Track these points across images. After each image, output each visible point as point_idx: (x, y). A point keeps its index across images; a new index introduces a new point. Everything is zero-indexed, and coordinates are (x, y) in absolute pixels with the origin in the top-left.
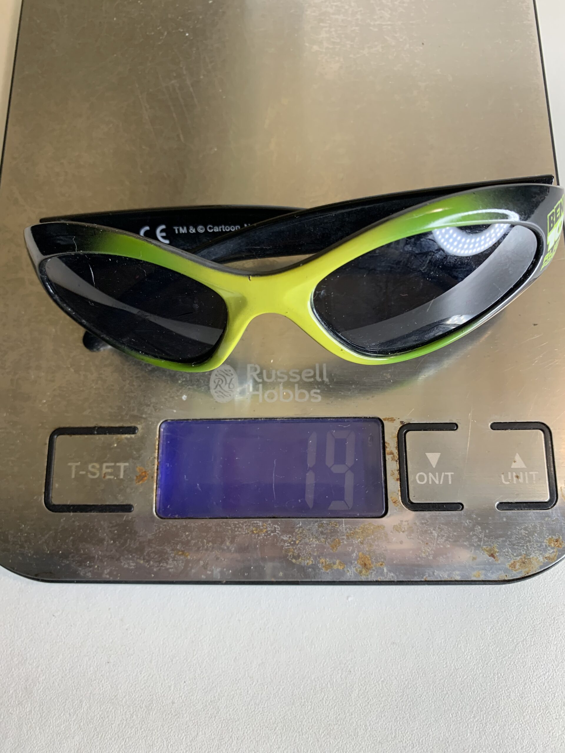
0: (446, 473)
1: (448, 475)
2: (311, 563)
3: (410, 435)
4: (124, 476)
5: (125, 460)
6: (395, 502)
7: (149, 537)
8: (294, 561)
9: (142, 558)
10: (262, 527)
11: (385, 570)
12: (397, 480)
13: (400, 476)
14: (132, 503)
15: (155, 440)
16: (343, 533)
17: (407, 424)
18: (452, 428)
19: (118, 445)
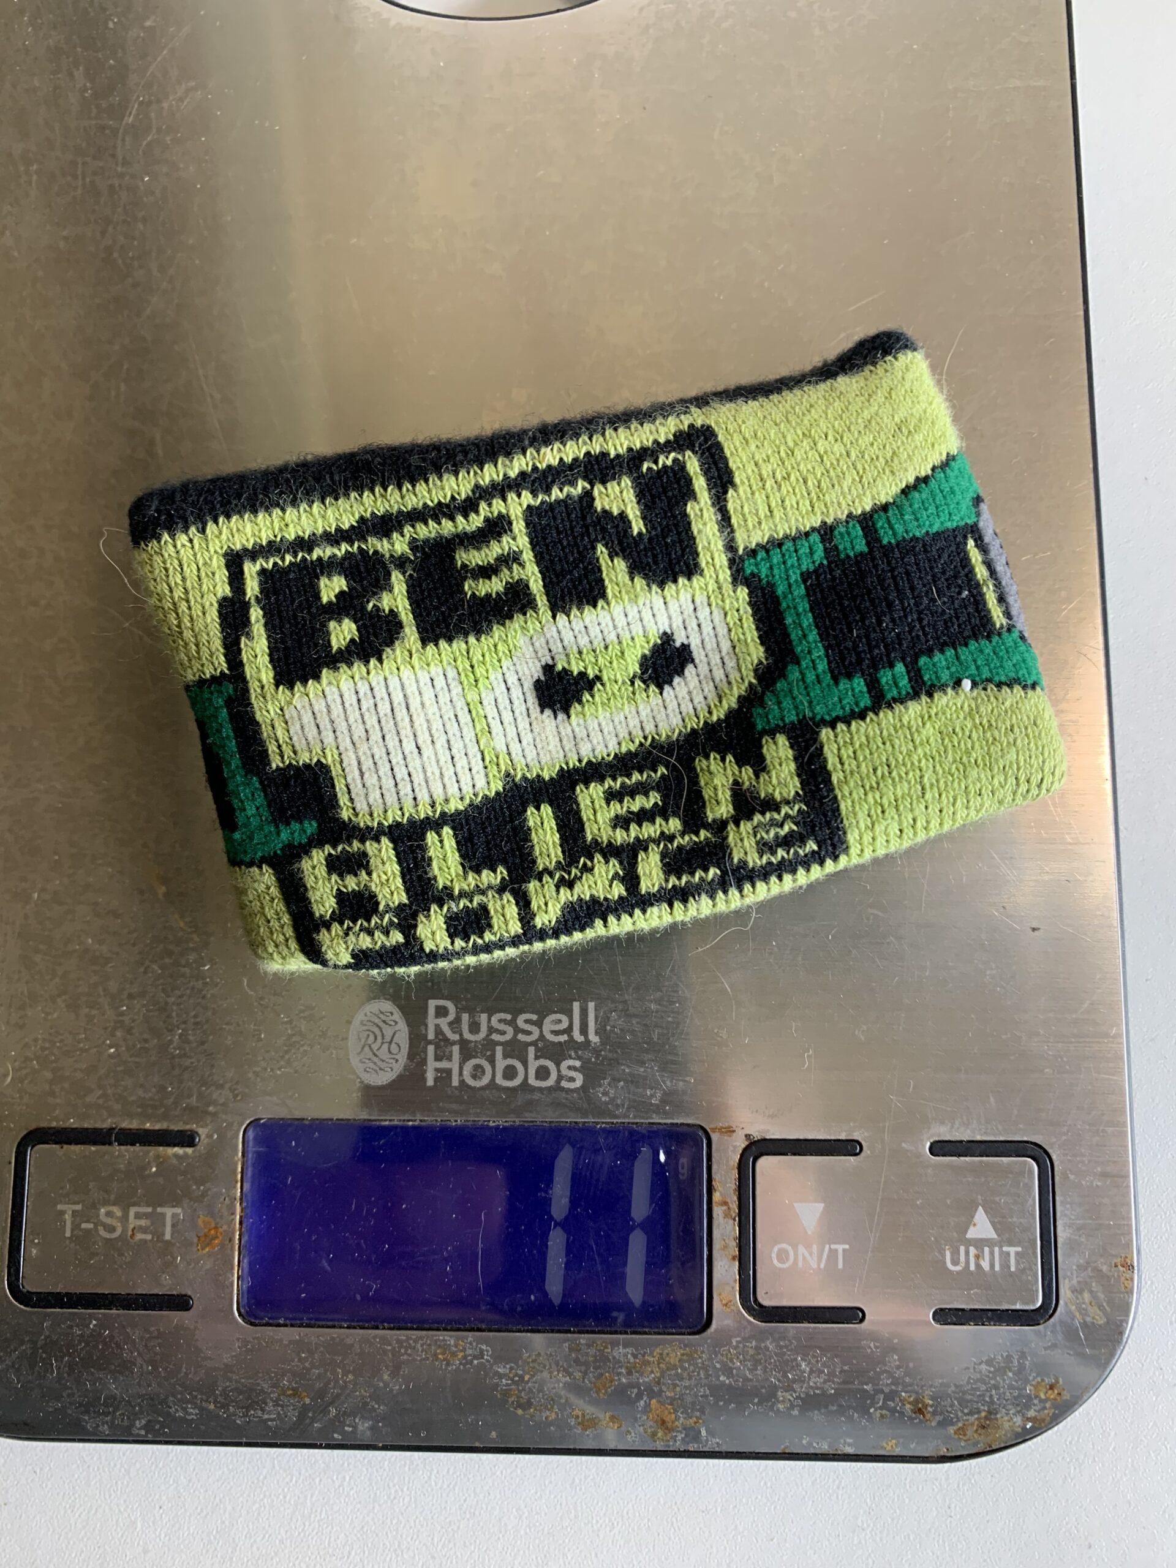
0: (833, 1247)
1: (836, 1250)
2: (553, 1416)
3: (766, 1165)
4: (172, 1234)
5: (175, 1202)
7: (225, 1361)
8: (520, 1412)
9: (211, 1399)
10: (456, 1346)
11: (704, 1433)
12: (734, 1258)
13: (740, 1251)
14: (189, 1293)
15: (236, 1161)
16: (619, 1362)
17: (758, 1141)
18: (851, 1150)
19: (158, 1168)
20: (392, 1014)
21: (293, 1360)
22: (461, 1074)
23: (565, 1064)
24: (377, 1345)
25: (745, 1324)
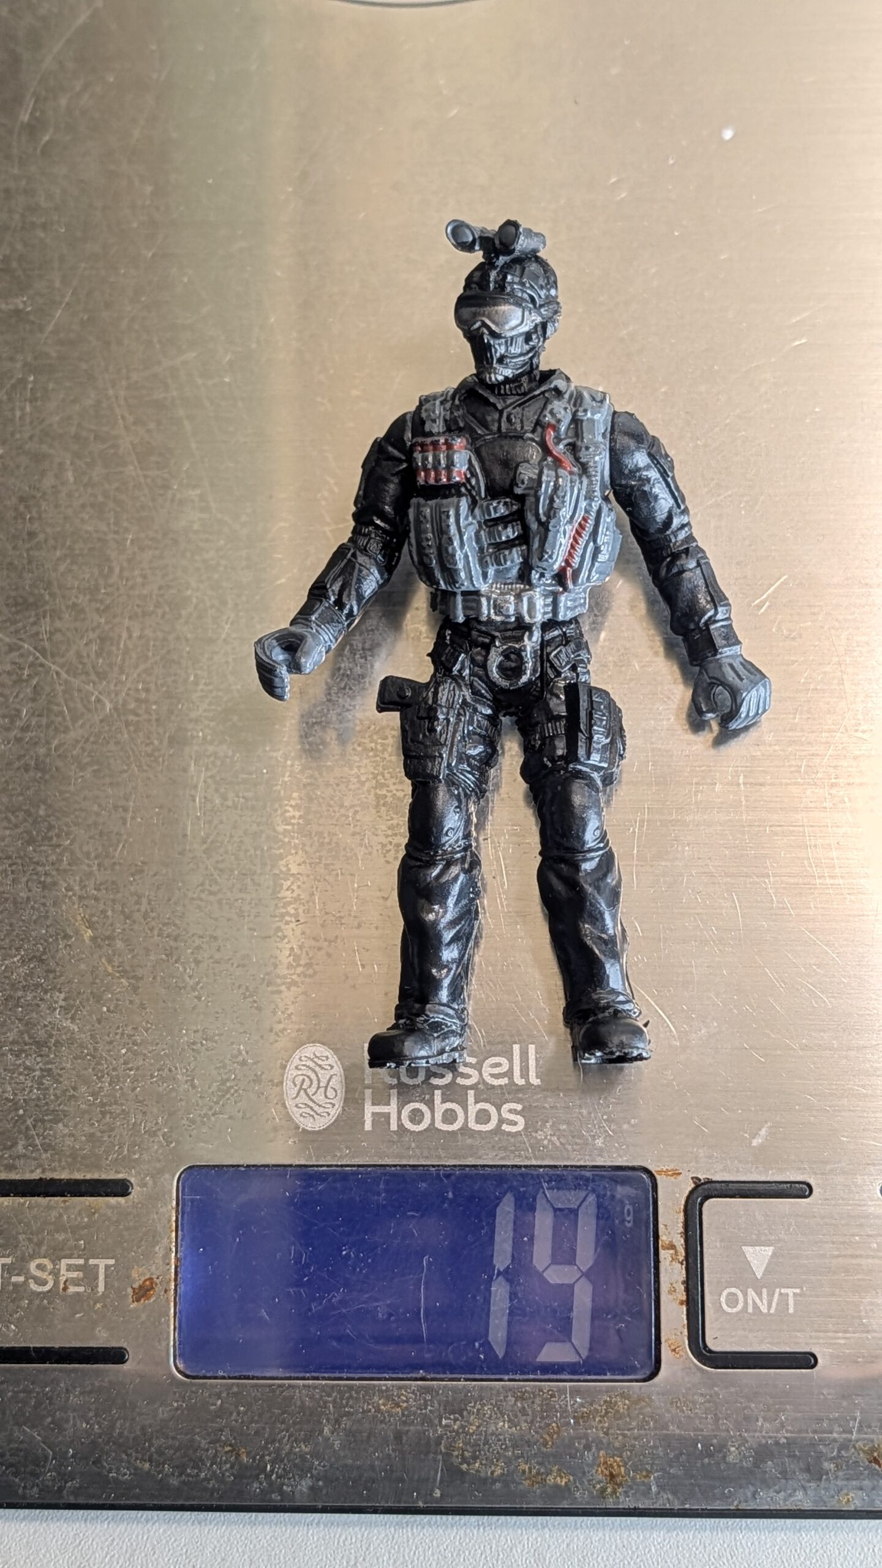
0: (783, 1291)
1: (787, 1295)
2: (498, 1472)
3: (712, 1207)
4: (105, 1286)
5: (106, 1254)
6: (674, 1350)
7: (161, 1416)
8: (464, 1467)
9: (147, 1457)
11: (654, 1489)
12: (682, 1303)
13: (688, 1295)
14: (125, 1345)
15: (169, 1210)
16: (566, 1411)
17: (705, 1183)
18: (800, 1193)
19: (90, 1219)
21: (231, 1413)
24: (317, 1396)
25: (694, 1370)
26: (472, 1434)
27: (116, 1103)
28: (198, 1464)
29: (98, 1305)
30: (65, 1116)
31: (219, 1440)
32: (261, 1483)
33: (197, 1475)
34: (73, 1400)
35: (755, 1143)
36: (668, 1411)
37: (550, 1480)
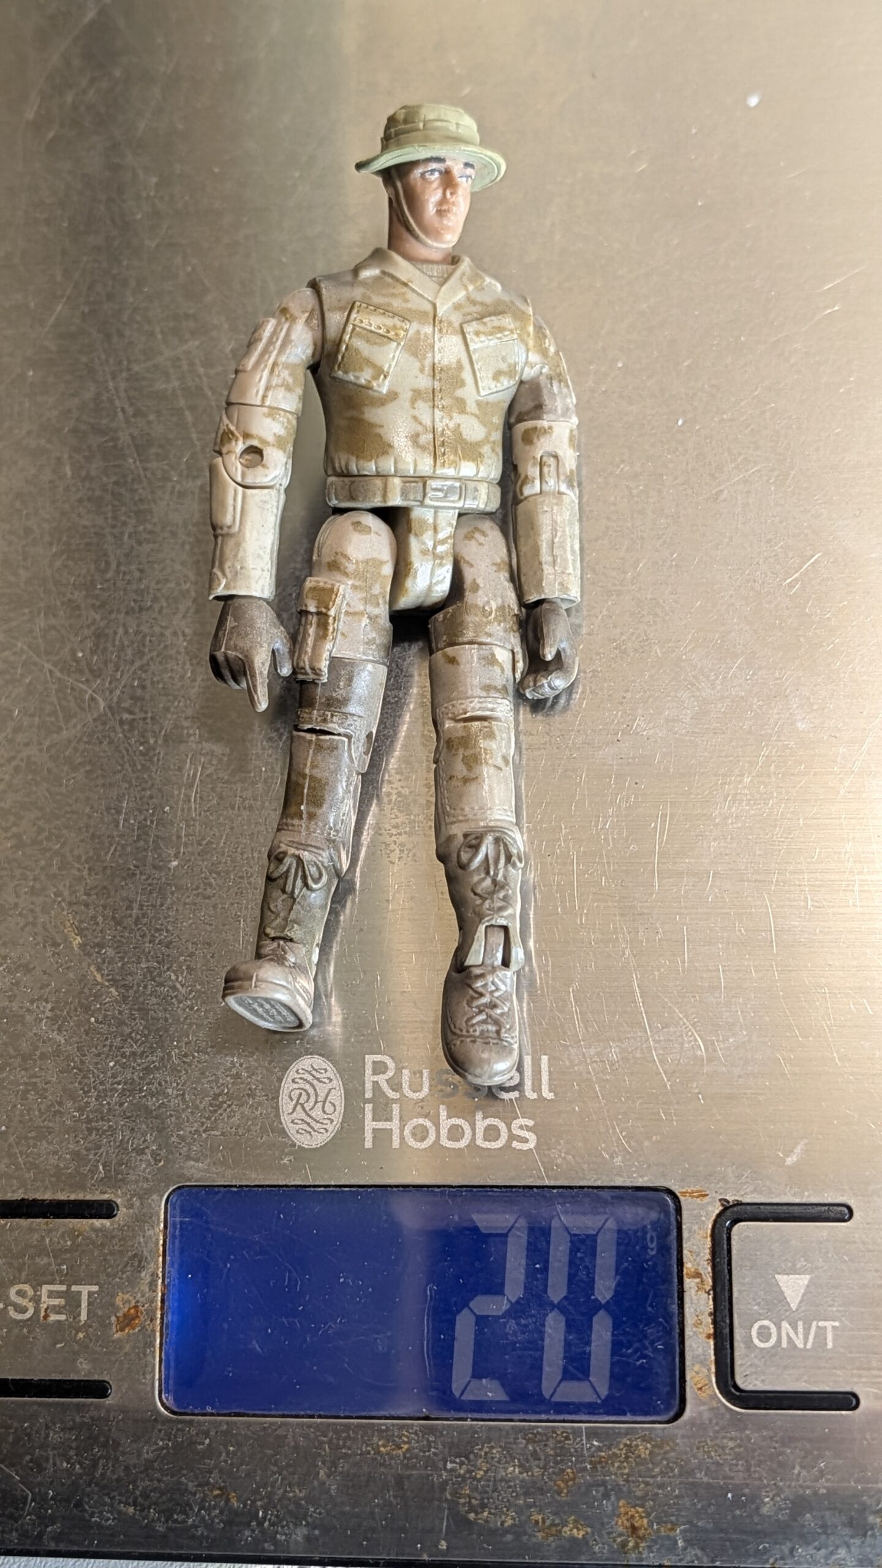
0: (821, 1324)
1: (825, 1328)
2: (509, 1522)
3: (741, 1231)
4: (88, 1314)
5: (89, 1280)
7: (146, 1456)
8: (472, 1516)
9: (131, 1500)
10: (400, 1438)
11: (680, 1543)
12: (708, 1337)
13: (715, 1328)
14: (107, 1379)
15: (157, 1233)
16: (583, 1456)
17: (734, 1205)
18: (839, 1216)
19: (73, 1243)
20: (326, 1070)
21: (220, 1454)
22: (402, 1138)
23: (515, 1124)
24: (312, 1436)
25: (723, 1410)
26: (479, 1480)
27: (102, 1119)
28: (185, 1510)
29: (81, 1335)
30: (50, 1133)
31: (208, 1483)
32: (253, 1531)
33: (184, 1522)
34: (54, 1437)
35: (789, 1161)
36: (695, 1457)
37: (566, 1531)
